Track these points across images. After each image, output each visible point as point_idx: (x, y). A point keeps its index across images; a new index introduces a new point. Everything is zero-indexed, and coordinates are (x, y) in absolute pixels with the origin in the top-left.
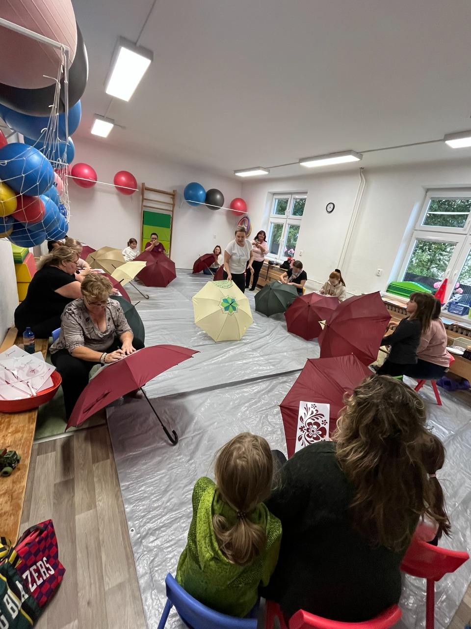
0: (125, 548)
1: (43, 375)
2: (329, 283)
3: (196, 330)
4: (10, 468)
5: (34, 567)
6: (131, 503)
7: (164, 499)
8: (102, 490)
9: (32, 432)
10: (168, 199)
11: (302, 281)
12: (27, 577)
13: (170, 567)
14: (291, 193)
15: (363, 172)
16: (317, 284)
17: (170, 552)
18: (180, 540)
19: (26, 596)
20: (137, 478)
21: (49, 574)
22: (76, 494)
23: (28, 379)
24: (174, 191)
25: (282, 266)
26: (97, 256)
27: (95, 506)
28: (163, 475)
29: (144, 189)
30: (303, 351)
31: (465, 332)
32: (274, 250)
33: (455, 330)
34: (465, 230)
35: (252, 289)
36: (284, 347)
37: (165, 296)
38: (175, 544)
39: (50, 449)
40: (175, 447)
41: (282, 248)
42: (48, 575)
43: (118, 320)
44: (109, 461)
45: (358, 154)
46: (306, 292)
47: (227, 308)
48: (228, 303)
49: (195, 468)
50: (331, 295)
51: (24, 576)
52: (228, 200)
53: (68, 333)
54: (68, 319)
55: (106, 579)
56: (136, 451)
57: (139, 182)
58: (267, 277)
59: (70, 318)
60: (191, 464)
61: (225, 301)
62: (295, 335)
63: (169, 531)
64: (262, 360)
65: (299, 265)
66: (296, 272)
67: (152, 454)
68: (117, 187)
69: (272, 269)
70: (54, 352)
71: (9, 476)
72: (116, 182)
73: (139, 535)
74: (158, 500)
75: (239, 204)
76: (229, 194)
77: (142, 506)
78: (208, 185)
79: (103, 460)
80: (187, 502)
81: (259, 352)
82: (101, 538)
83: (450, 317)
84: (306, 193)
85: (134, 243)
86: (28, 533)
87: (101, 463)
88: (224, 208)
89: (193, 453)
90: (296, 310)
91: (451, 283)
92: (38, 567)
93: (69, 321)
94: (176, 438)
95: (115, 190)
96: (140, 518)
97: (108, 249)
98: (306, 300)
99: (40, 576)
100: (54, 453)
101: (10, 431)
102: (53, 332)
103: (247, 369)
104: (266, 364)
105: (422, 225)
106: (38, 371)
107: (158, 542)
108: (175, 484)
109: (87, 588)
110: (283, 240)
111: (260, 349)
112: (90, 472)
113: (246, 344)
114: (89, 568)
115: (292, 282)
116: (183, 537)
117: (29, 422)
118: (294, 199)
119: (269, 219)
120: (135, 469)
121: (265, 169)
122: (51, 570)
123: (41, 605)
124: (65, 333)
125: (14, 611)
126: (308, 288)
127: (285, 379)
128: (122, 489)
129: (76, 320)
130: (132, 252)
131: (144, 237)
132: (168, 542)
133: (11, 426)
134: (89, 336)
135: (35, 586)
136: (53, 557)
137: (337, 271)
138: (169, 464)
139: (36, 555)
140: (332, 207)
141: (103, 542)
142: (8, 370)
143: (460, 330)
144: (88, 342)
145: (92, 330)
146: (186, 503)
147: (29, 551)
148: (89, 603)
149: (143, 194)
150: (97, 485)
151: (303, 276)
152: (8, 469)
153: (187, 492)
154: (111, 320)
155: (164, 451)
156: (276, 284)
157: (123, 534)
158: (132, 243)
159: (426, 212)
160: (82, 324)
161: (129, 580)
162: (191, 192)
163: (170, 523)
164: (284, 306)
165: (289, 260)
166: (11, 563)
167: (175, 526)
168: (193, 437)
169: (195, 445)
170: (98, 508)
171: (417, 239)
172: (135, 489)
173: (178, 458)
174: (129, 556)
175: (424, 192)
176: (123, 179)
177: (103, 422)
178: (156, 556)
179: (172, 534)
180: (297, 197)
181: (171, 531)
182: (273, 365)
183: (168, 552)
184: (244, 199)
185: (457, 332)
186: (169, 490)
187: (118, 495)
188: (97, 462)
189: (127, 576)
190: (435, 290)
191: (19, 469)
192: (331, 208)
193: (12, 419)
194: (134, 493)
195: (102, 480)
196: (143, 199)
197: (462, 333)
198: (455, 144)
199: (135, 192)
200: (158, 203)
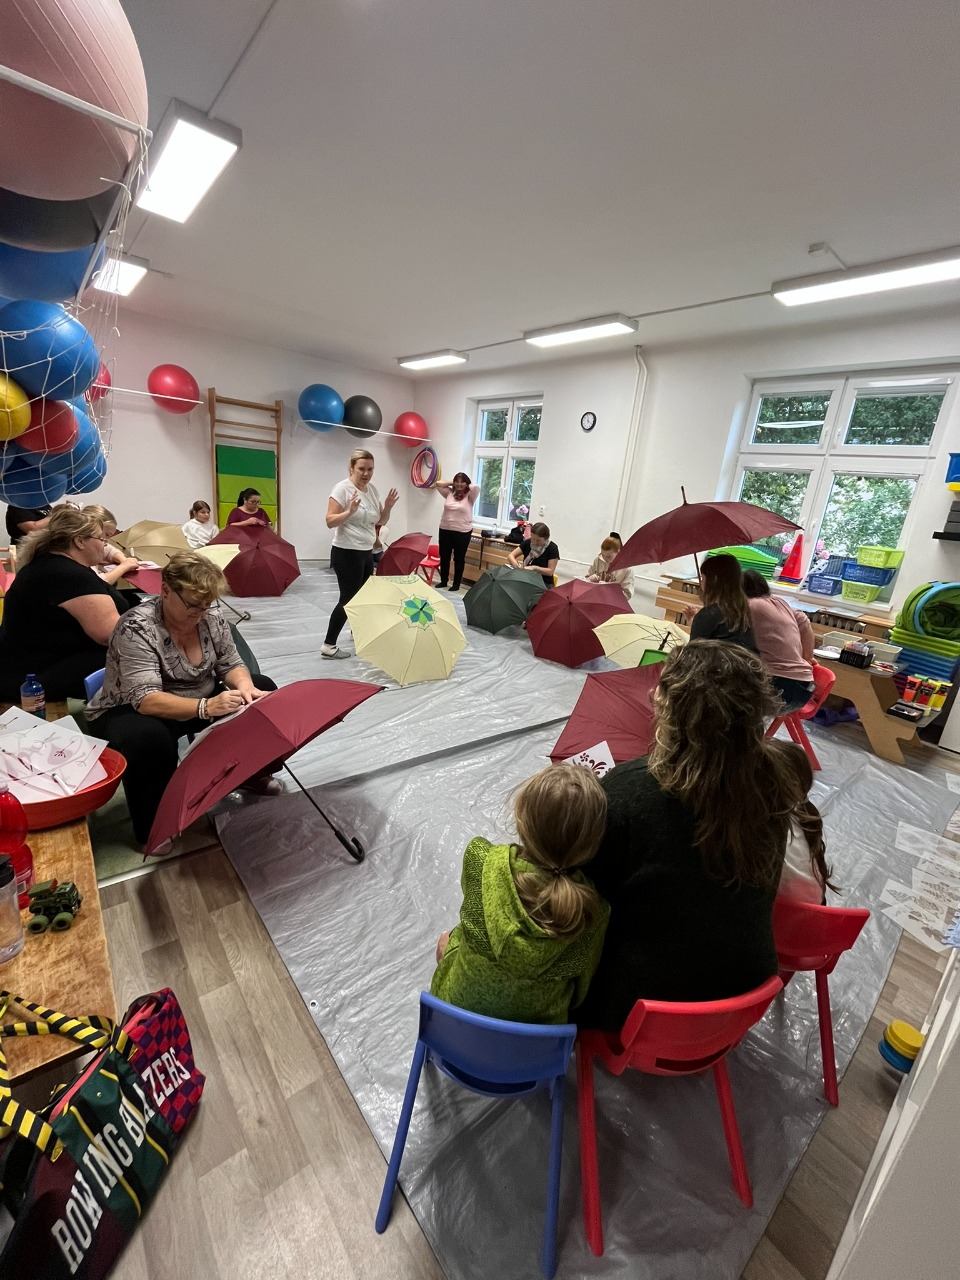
0: (307, 1032)
1: (82, 759)
2: (602, 558)
3: (358, 669)
4: (69, 914)
5: (157, 1062)
6: (301, 964)
7: (359, 950)
8: (239, 952)
9: (89, 856)
10: (265, 420)
11: (551, 562)
12: (148, 1077)
13: (396, 1047)
14: (513, 399)
15: (642, 352)
16: (578, 567)
17: (391, 1025)
18: (403, 1005)
19: (152, 1113)
20: (302, 923)
21: (182, 1079)
22: (190, 965)
23: (54, 769)
24: (277, 403)
25: (508, 539)
26: (128, 541)
27: (233, 978)
28: (349, 913)
29: (214, 401)
30: (568, 686)
31: (839, 623)
32: (490, 509)
33: (823, 621)
34: (821, 448)
35: (455, 588)
36: (532, 682)
37: (282, 612)
38: (396, 1012)
39: (116, 898)
40: (361, 866)
41: (505, 507)
42: (180, 1082)
43: (221, 642)
44: (240, 905)
45: (631, 321)
46: (559, 582)
47: (415, 618)
48: (416, 607)
49: (407, 894)
50: (607, 581)
51: (144, 1076)
52: (389, 417)
53: (129, 668)
54: (130, 639)
55: (283, 1083)
56: (286, 883)
57: (203, 386)
58: (482, 562)
59: (136, 637)
60: (398, 890)
61: (410, 604)
62: (549, 661)
63: (381, 995)
64: (495, 708)
65: (542, 531)
66: (538, 545)
67: (321, 881)
68: (154, 397)
69: (489, 546)
70: (96, 716)
71: (68, 928)
72: (153, 388)
73: (328, 1009)
74: (349, 952)
75: (412, 424)
76: (390, 404)
77: (322, 966)
78: (348, 388)
79: (228, 903)
80: (404, 948)
81: (487, 695)
82: (256, 1023)
83: (815, 601)
84: (540, 396)
85: (205, 509)
86: (135, 1007)
87: (225, 910)
88: (383, 433)
89: (398, 874)
90: (546, 614)
91: (808, 541)
92: (163, 1062)
93: (132, 645)
94: (361, 850)
95: (152, 404)
96: (324, 984)
97: (149, 526)
98: (563, 595)
99: (168, 1081)
100: (125, 905)
101: (42, 861)
102: (87, 679)
103: (470, 726)
104: (504, 714)
105: (750, 443)
106: (71, 754)
107: (365, 1015)
108: (376, 923)
109: (252, 1102)
110: (505, 490)
111: (490, 690)
112: (209, 926)
113: (460, 684)
114: (246, 1071)
115: (532, 564)
116: (409, 999)
117: (76, 842)
118: (519, 408)
119: (474, 451)
120: (295, 910)
121: (459, 353)
122: (184, 1073)
123: (177, 1130)
124: (122, 669)
125: (137, 1135)
126: (562, 575)
127: (542, 734)
128: (277, 944)
129: (148, 642)
130: (202, 528)
131: (222, 498)
132: (383, 1011)
133: (41, 851)
134: (171, 674)
135: (162, 1098)
136: (184, 1049)
137: (614, 535)
138: (356, 895)
139: (159, 1039)
140: (591, 420)
141: (263, 1030)
142: (10, 754)
143: (831, 621)
144: (169, 684)
145: (177, 661)
146: (402, 949)
147: (147, 1032)
148: (260, 1122)
149: (212, 411)
150: (226, 945)
151: (552, 552)
152: (64, 916)
153: (400, 933)
154: (210, 643)
155: (344, 873)
156: (502, 572)
157: (296, 1013)
158: (198, 510)
159: (754, 426)
160: (158, 650)
161: (326, 1076)
162: (313, 403)
163: (381, 982)
164: (523, 610)
165: (520, 526)
166: (121, 1052)
167: (391, 985)
168: (392, 847)
169: (399, 858)
170: (240, 980)
171: (746, 469)
172: (301, 940)
173: (373, 882)
174: (318, 1043)
175: (747, 385)
176: (168, 380)
177: (211, 841)
178: (367, 1034)
179: (389, 999)
180: (523, 405)
181: (386, 995)
182: (518, 715)
183: (386, 1026)
184: (421, 414)
185: (827, 624)
186: (366, 936)
187: (272, 954)
188: (218, 908)
189: (321, 1072)
190: (784, 557)
191: (84, 917)
192: (590, 423)
193: (39, 841)
194: (301, 948)
195: (235, 935)
196: (214, 421)
197: (835, 626)
198: (790, 298)
199: (196, 408)
200: (245, 429)
